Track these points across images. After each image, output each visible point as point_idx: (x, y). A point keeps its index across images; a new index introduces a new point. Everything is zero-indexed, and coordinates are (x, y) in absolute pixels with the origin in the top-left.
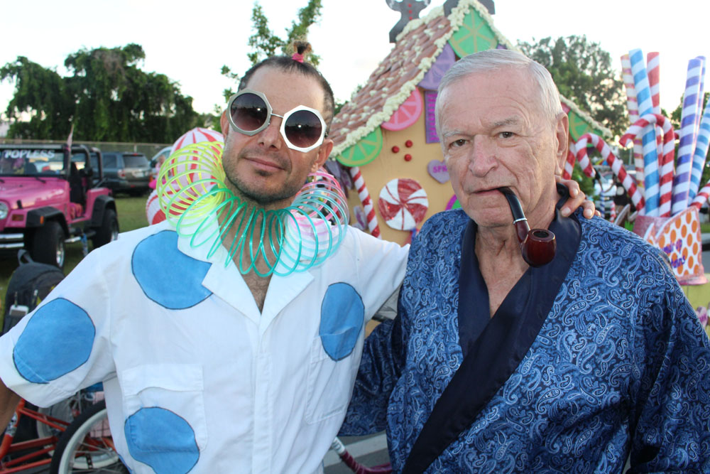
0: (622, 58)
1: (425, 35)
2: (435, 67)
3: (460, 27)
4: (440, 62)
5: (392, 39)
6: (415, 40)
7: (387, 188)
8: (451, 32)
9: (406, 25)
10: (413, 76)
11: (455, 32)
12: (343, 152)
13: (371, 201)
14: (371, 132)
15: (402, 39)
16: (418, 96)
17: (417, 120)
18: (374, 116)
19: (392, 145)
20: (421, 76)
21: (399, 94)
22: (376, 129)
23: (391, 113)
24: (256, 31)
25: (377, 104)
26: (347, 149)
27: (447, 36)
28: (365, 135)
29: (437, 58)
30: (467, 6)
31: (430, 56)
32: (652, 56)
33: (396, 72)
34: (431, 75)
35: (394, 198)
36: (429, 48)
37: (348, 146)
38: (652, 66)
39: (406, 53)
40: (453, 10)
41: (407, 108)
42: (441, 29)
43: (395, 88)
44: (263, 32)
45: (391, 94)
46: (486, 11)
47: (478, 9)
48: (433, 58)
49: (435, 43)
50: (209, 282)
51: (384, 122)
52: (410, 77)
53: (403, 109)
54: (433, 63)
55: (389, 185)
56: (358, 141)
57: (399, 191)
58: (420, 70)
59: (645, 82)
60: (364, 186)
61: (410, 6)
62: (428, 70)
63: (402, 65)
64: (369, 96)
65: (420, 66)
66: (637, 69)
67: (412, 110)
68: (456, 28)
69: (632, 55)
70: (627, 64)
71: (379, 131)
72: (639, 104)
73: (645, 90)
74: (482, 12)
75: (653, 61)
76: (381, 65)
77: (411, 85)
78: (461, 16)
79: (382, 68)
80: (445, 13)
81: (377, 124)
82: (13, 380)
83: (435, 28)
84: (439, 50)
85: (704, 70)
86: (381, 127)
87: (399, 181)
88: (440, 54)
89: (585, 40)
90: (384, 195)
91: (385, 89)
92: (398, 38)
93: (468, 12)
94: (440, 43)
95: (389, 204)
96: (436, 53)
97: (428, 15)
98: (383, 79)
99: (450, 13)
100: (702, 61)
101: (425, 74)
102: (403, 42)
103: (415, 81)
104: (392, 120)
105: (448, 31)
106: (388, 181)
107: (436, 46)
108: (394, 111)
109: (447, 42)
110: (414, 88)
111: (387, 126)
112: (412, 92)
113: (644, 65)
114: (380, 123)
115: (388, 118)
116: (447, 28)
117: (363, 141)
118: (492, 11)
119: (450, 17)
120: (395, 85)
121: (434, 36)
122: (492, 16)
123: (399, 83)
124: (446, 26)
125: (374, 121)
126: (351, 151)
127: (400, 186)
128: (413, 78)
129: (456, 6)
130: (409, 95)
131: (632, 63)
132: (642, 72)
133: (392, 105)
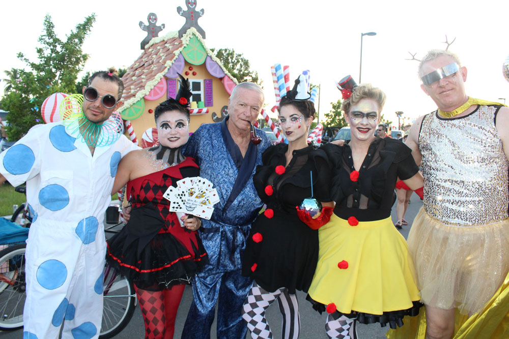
0: (272, 68)
1: (166, 47)
2: (173, 66)
3: (187, 45)
4: (176, 64)
5: (143, 47)
6: (159, 49)
7: (146, 133)
8: (183, 47)
9: (151, 40)
10: (162, 70)
11: (185, 47)
12: (122, 112)
13: (137, 140)
14: (138, 101)
15: (149, 48)
16: (164, 82)
17: (164, 95)
18: (140, 92)
19: (149, 109)
20: (166, 70)
21: (154, 80)
22: (141, 99)
23: (150, 91)
24: (45, 33)
25: (140, 85)
26: (125, 110)
27: (181, 49)
28: (135, 102)
29: (175, 61)
30: (191, 34)
31: (171, 60)
32: (286, 68)
33: (149, 67)
34: (171, 70)
35: (150, 139)
36: (170, 55)
37: (125, 108)
38: (286, 73)
39: (154, 56)
40: (184, 35)
41: (158, 88)
42: (176, 45)
43: (151, 76)
44: (50, 34)
45: (148, 80)
46: (201, 37)
47: (197, 36)
48: (173, 61)
49: (174, 52)
50: (76, 144)
51: (146, 95)
52: (160, 70)
53: (156, 88)
54: (172, 64)
55: (147, 131)
56: (131, 106)
57: (153, 135)
58: (166, 67)
59: (282, 80)
60: (133, 132)
61: (153, 29)
62: (170, 67)
63: (152, 63)
64: (132, 80)
65: (166, 65)
66: (279, 73)
67: (161, 89)
68: (185, 45)
69: (276, 66)
70: (274, 71)
71: (143, 100)
72: (280, 91)
73: (283, 84)
74: (199, 37)
75: (286, 70)
76: (136, 62)
77: (160, 75)
78: (188, 39)
79: (137, 64)
80: (179, 36)
81: (142, 96)
82: (4, 172)
83: (172, 44)
84: (176, 57)
85: (309, 77)
86: (144, 98)
87: (153, 129)
88: (177, 59)
89: (234, 52)
90: (144, 137)
91: (142, 77)
92: (146, 47)
93: (192, 37)
94: (177, 52)
95: (147, 142)
96: (175, 59)
97: (166, 36)
98: (140, 70)
99: (182, 36)
100: (308, 72)
101: (169, 69)
102: (150, 50)
103: (163, 73)
104: (150, 95)
105: (181, 47)
106: (147, 129)
107: (174, 54)
108: (151, 90)
109: (181, 52)
110: (162, 77)
111: (147, 97)
112: (161, 79)
113: (281, 72)
114: (143, 96)
115: (148, 93)
116: (180, 44)
117: (134, 106)
118: (204, 37)
119: (182, 39)
120: (151, 74)
121: (172, 48)
122: (204, 40)
123: (153, 74)
124: (179, 43)
125: (140, 95)
126: (127, 112)
127: (153, 132)
128: (162, 71)
129: (185, 33)
130: (160, 81)
131: (276, 71)
132: (281, 75)
133: (150, 86)
